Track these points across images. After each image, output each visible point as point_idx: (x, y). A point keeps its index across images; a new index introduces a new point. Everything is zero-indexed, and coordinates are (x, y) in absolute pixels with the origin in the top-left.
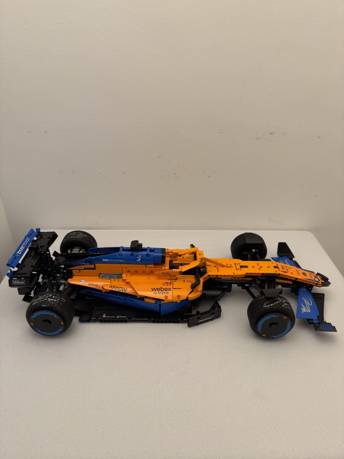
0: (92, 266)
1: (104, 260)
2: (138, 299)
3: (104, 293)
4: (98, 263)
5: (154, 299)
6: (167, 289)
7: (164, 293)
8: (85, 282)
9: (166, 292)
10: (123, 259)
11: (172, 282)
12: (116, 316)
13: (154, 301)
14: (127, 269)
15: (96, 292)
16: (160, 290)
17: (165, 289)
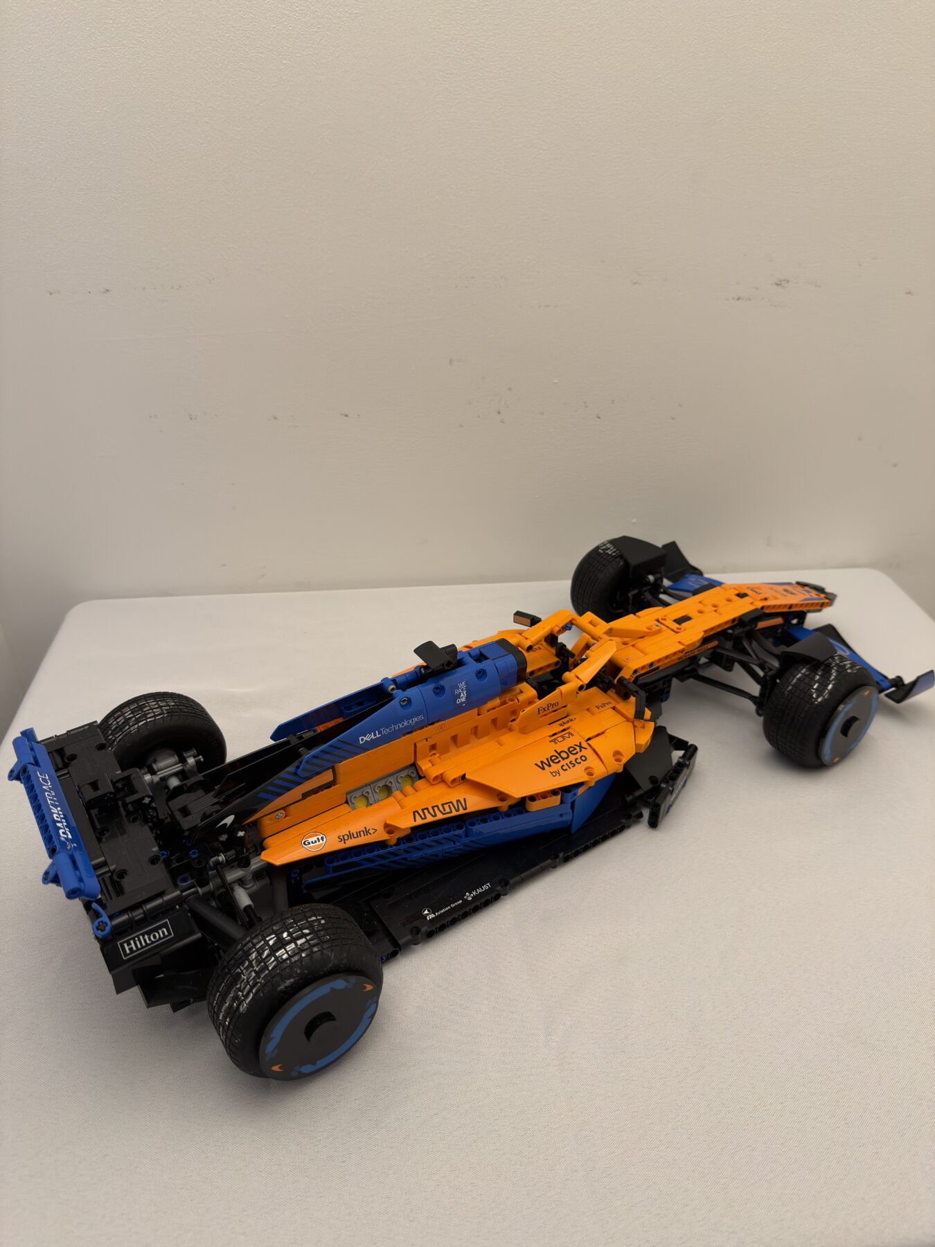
0: (327, 777)
1: (362, 740)
2: (507, 815)
3: (395, 845)
4: (346, 758)
5: (554, 792)
6: (575, 749)
7: (574, 762)
8: (322, 839)
9: (578, 756)
10: (416, 714)
11: (565, 726)
12: (462, 897)
13: (556, 800)
14: (431, 742)
15: (369, 855)
16: (560, 759)
17: (570, 751)
